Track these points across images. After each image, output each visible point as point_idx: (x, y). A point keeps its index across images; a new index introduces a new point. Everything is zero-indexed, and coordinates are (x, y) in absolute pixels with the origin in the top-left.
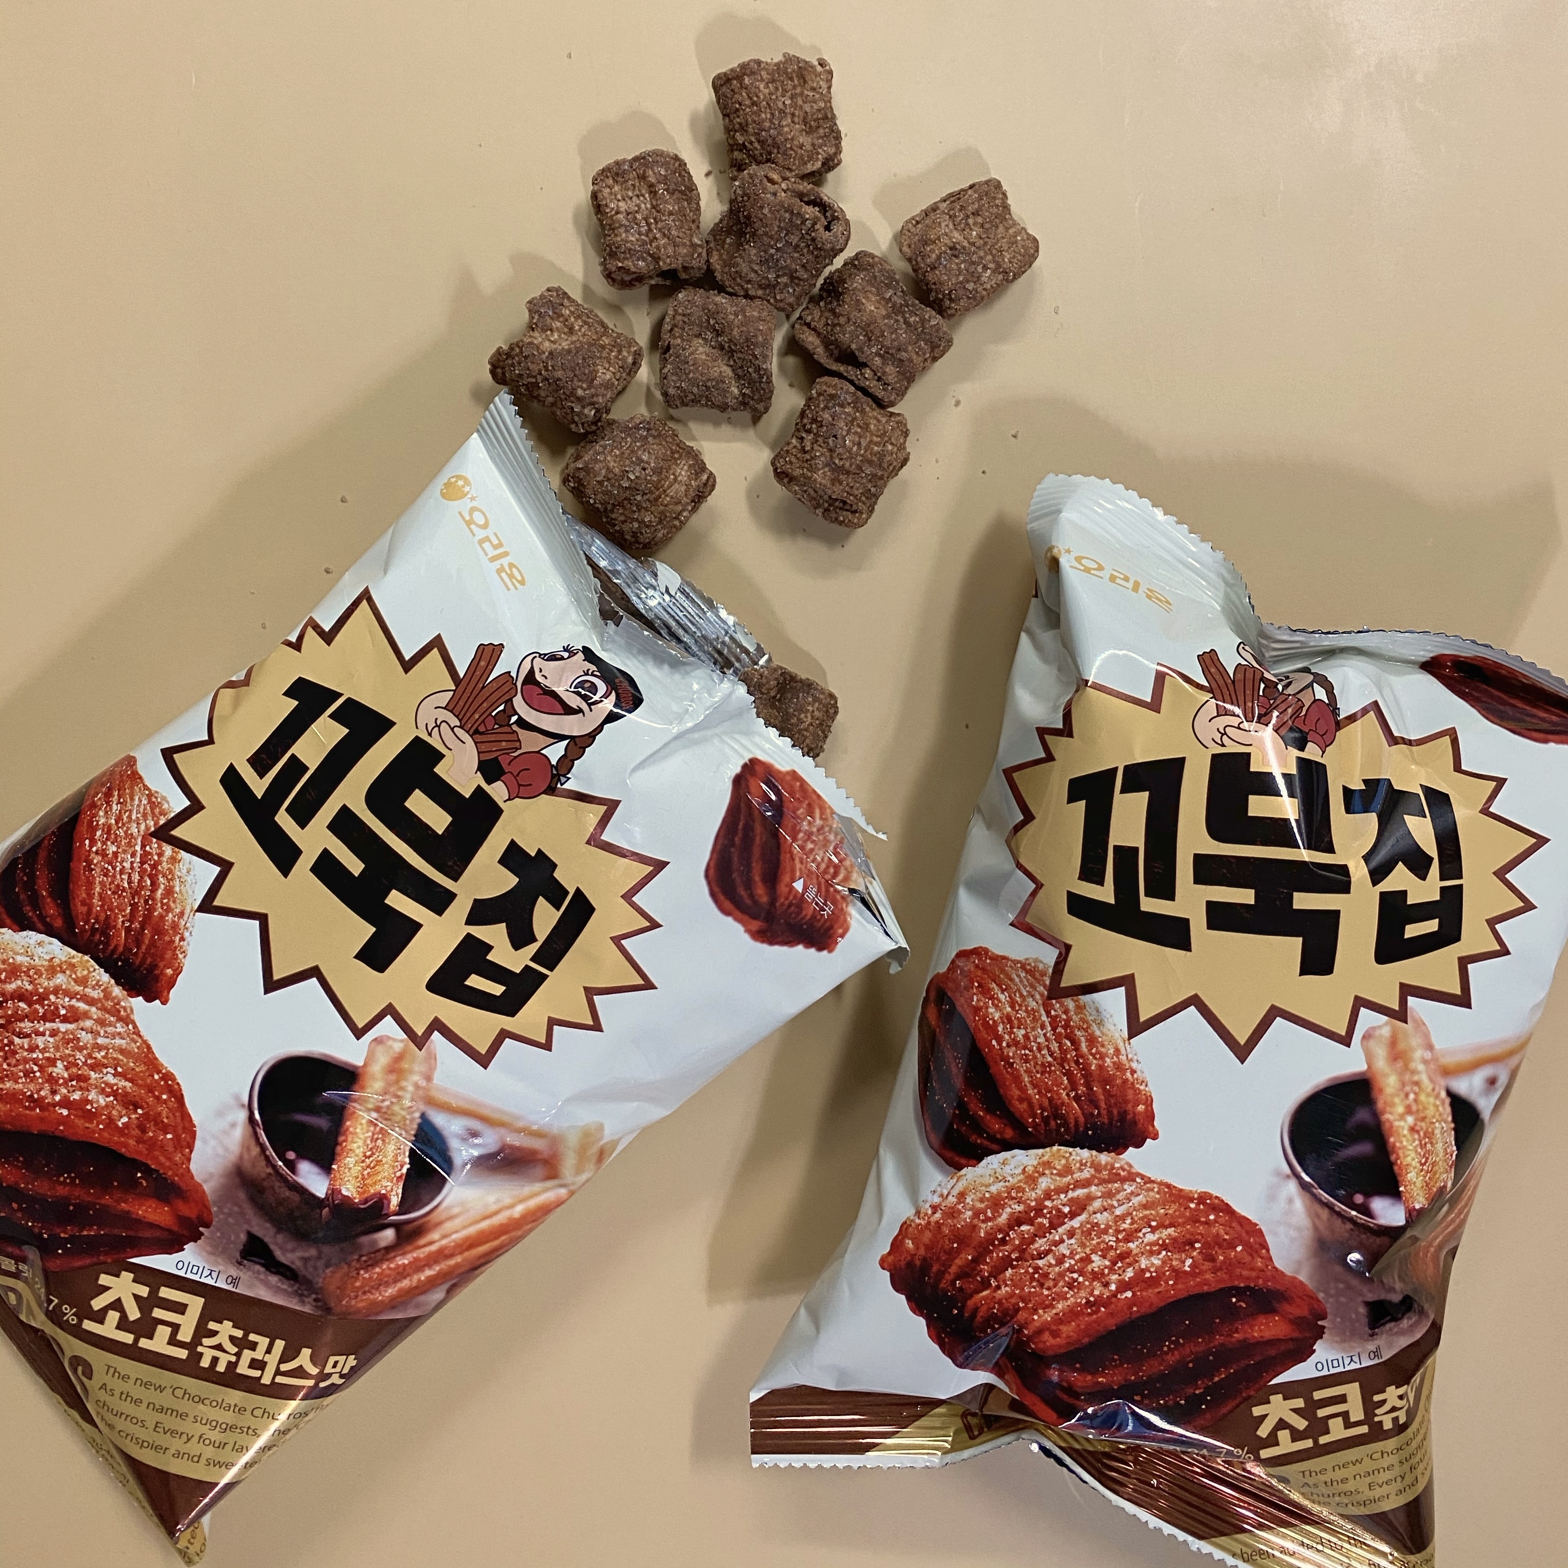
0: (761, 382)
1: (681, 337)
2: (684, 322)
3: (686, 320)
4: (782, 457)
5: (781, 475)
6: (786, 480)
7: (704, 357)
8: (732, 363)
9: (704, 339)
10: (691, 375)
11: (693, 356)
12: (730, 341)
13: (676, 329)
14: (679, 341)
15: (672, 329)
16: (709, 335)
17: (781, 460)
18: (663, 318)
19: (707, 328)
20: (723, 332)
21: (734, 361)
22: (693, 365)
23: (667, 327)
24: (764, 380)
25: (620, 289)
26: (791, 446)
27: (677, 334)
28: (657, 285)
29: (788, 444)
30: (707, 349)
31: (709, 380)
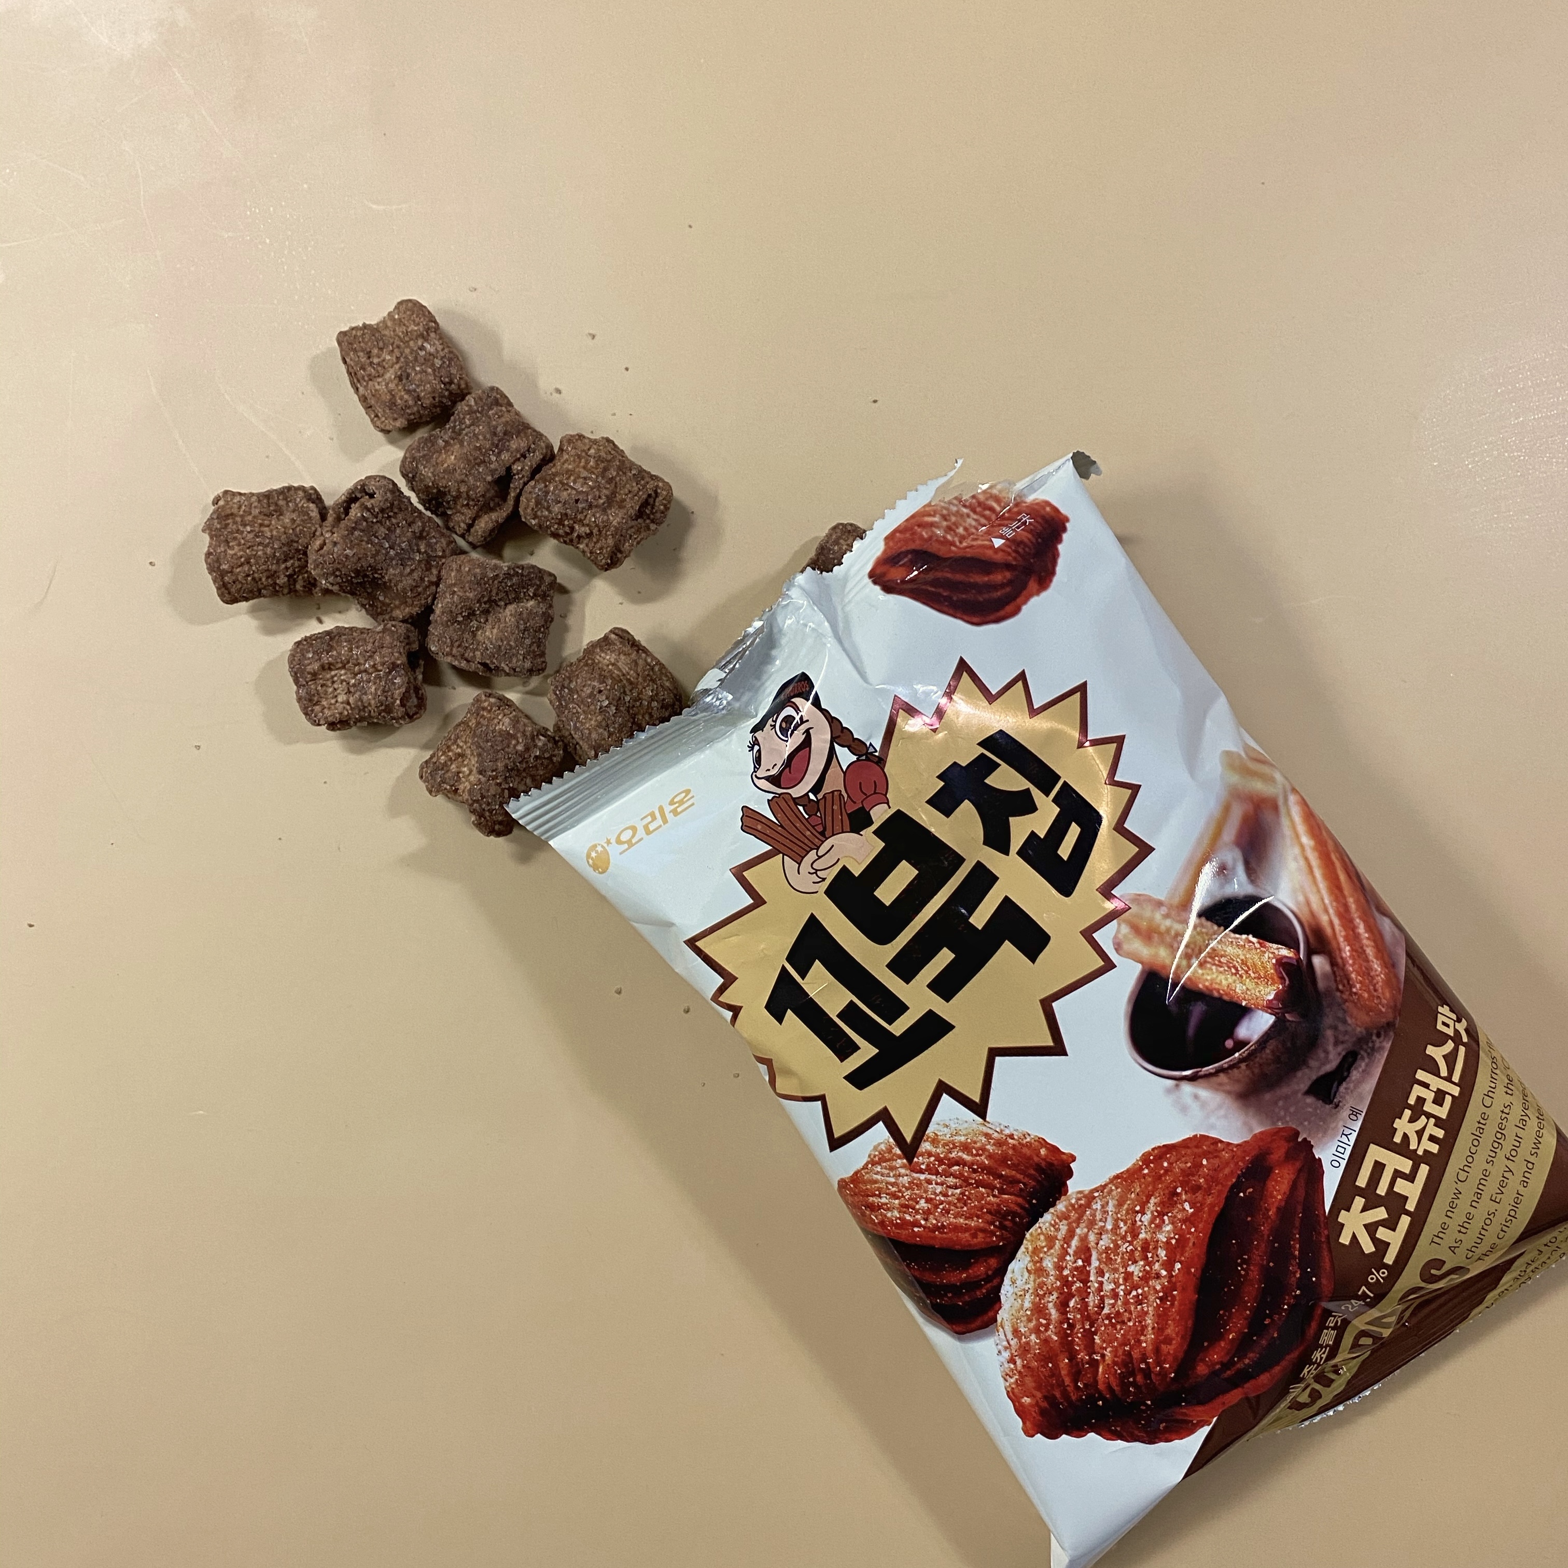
0: (522, 575)
1: (474, 650)
2: (459, 646)
3: (457, 644)
4: (597, 558)
5: (613, 561)
6: (619, 555)
7: (495, 631)
8: (503, 603)
9: (478, 629)
10: (512, 643)
11: (494, 641)
12: (479, 601)
13: (466, 655)
14: (478, 653)
15: (466, 660)
16: (474, 623)
17: (599, 558)
18: (454, 667)
19: (466, 625)
20: (470, 608)
21: (500, 600)
22: (502, 641)
23: (463, 664)
24: (520, 571)
25: (425, 709)
26: (586, 549)
27: (471, 654)
28: (423, 673)
29: (584, 552)
30: (488, 627)
31: (518, 627)
